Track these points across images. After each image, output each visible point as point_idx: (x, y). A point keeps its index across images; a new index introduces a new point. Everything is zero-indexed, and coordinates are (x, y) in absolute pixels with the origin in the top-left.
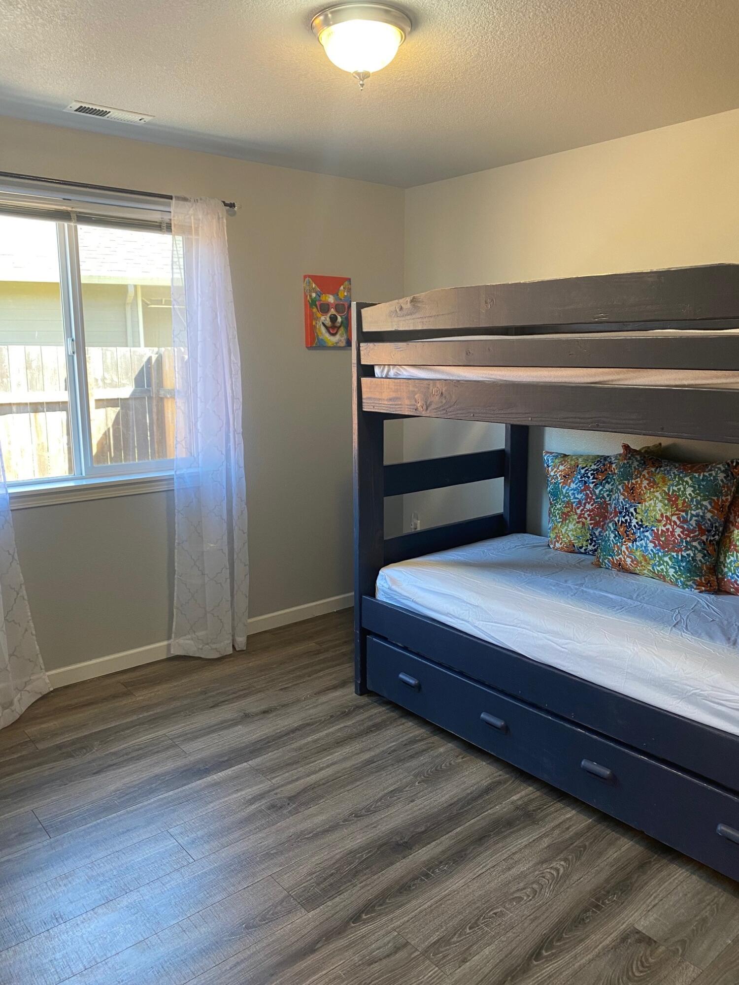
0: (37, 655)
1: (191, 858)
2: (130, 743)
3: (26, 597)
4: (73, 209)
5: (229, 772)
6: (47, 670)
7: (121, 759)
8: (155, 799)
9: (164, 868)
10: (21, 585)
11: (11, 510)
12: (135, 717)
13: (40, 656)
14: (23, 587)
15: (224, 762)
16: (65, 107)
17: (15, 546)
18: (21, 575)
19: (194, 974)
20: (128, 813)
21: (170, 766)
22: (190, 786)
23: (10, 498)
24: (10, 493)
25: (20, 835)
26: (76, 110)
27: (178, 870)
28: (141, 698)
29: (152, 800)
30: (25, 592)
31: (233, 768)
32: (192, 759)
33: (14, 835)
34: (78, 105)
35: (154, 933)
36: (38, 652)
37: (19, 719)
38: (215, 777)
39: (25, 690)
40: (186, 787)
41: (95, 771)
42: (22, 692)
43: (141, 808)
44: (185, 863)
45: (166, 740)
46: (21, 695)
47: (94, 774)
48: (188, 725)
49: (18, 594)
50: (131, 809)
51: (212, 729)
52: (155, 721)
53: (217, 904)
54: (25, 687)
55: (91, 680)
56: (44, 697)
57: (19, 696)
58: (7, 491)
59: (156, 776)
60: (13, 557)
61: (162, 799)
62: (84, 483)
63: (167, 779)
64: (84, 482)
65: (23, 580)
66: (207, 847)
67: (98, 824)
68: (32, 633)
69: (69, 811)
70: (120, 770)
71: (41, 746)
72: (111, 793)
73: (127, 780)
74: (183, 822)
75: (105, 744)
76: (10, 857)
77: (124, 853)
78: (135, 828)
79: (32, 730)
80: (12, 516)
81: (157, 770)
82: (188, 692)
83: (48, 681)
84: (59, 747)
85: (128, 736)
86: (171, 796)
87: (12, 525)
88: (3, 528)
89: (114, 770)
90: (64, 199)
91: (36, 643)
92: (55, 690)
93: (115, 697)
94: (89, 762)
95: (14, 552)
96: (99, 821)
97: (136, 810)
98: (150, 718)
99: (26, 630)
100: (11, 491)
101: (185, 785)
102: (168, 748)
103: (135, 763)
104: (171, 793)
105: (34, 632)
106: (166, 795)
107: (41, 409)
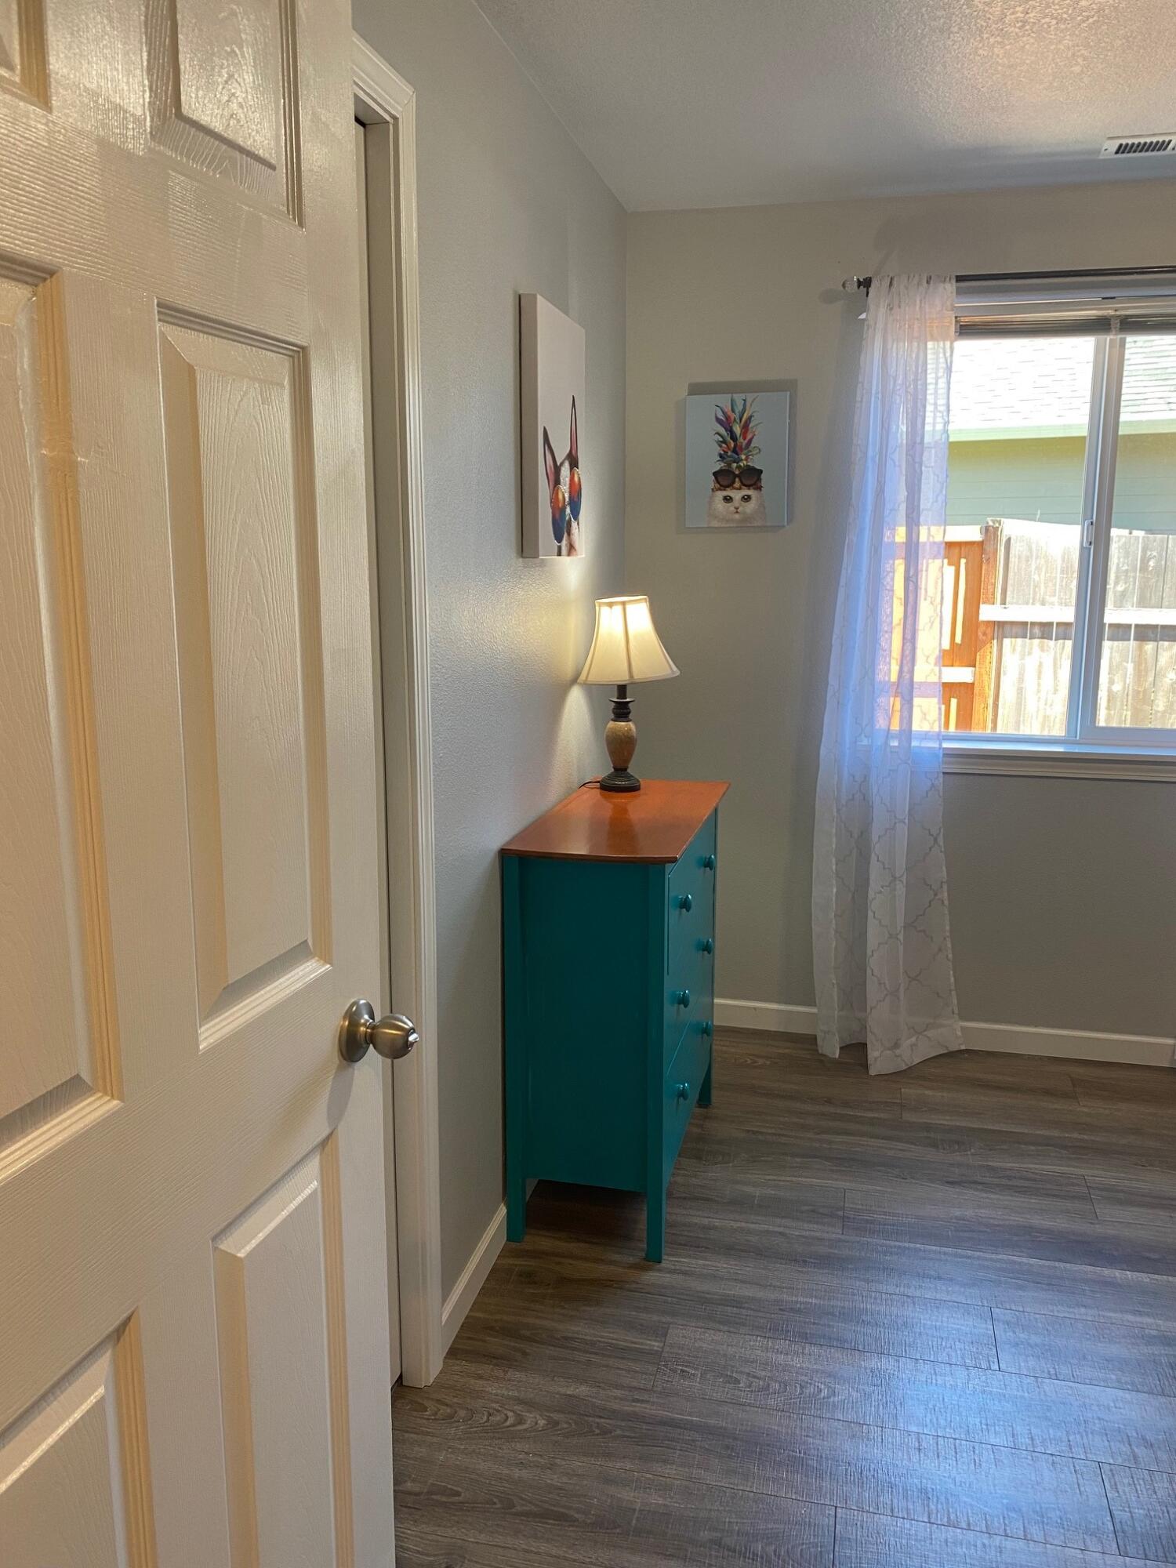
0: (951, 990)
1: (996, 1363)
2: (1025, 1166)
3: (946, 903)
4: (1118, 313)
5: (1145, 1278)
6: (963, 1018)
7: (996, 1181)
8: (1005, 1257)
9: (953, 1354)
10: (942, 882)
11: (944, 773)
12: (1056, 1133)
13: (953, 993)
14: (945, 887)
15: (1148, 1259)
16: (1099, 152)
17: (941, 825)
18: (944, 868)
19: (892, 1510)
20: (956, 1255)
21: (1061, 1223)
22: (1068, 1266)
23: (944, 754)
24: (944, 748)
25: (813, 1211)
26: (1117, 152)
27: (967, 1368)
28: (1085, 1110)
29: (1000, 1257)
30: (946, 894)
31: (1156, 1276)
32: (1099, 1229)
33: (806, 1208)
34: (1116, 143)
35: (880, 1424)
36: (953, 987)
37: (905, 1070)
38: (1117, 1274)
39: (925, 1036)
40: (1062, 1265)
41: (950, 1180)
42: (920, 1037)
43: (979, 1258)
44: (984, 1366)
45: (1078, 1185)
46: (917, 1040)
47: (947, 1182)
48: (1130, 1179)
49: (936, 895)
50: (964, 1252)
51: (1165, 1202)
52: (1080, 1151)
53: (989, 1447)
54: (925, 1030)
55: (1031, 1057)
56: (951, 1055)
57: (913, 1039)
58: (940, 745)
59: (1030, 1227)
60: (936, 840)
61: (1015, 1262)
62: (1077, 751)
63: (1041, 1239)
64: (1077, 749)
65: (945, 876)
66: (1032, 1362)
67: (908, 1248)
68: (947, 956)
69: (885, 1214)
70: (985, 1195)
71: (909, 1117)
72: (951, 1218)
73: (983, 1212)
74: (1021, 1309)
75: (991, 1150)
76: (787, 1231)
77: (914, 1304)
78: (951, 1280)
79: (910, 1092)
80: (944, 782)
81: (1037, 1221)
82: (1165, 1132)
83: (959, 1033)
84: (928, 1127)
85: (1029, 1155)
86: (1031, 1265)
87: (941, 794)
88: (927, 796)
89: (977, 1190)
90: (1103, 299)
91: (951, 972)
92: (967, 1051)
93: (1048, 1092)
94: (952, 1165)
95: (938, 834)
96: (912, 1245)
97: (969, 1257)
98: (1078, 1144)
99: (940, 950)
100: (945, 745)
101: (1060, 1260)
102: (1074, 1197)
103: (1012, 1196)
104: (1033, 1261)
105: (950, 956)
106: (1025, 1260)
107: (1152, 636)
